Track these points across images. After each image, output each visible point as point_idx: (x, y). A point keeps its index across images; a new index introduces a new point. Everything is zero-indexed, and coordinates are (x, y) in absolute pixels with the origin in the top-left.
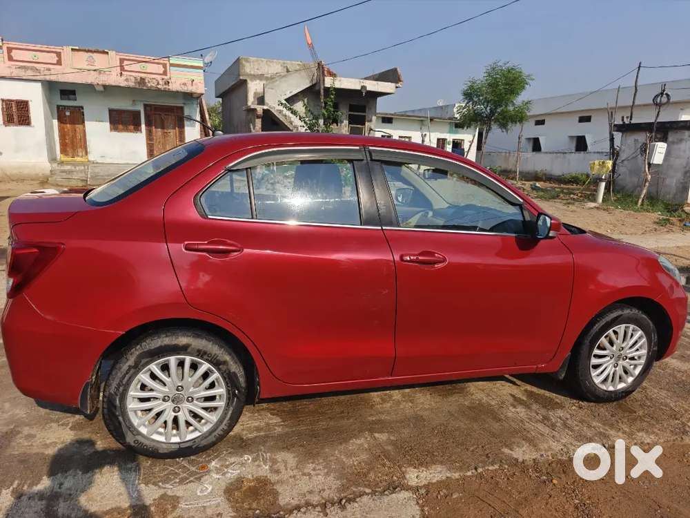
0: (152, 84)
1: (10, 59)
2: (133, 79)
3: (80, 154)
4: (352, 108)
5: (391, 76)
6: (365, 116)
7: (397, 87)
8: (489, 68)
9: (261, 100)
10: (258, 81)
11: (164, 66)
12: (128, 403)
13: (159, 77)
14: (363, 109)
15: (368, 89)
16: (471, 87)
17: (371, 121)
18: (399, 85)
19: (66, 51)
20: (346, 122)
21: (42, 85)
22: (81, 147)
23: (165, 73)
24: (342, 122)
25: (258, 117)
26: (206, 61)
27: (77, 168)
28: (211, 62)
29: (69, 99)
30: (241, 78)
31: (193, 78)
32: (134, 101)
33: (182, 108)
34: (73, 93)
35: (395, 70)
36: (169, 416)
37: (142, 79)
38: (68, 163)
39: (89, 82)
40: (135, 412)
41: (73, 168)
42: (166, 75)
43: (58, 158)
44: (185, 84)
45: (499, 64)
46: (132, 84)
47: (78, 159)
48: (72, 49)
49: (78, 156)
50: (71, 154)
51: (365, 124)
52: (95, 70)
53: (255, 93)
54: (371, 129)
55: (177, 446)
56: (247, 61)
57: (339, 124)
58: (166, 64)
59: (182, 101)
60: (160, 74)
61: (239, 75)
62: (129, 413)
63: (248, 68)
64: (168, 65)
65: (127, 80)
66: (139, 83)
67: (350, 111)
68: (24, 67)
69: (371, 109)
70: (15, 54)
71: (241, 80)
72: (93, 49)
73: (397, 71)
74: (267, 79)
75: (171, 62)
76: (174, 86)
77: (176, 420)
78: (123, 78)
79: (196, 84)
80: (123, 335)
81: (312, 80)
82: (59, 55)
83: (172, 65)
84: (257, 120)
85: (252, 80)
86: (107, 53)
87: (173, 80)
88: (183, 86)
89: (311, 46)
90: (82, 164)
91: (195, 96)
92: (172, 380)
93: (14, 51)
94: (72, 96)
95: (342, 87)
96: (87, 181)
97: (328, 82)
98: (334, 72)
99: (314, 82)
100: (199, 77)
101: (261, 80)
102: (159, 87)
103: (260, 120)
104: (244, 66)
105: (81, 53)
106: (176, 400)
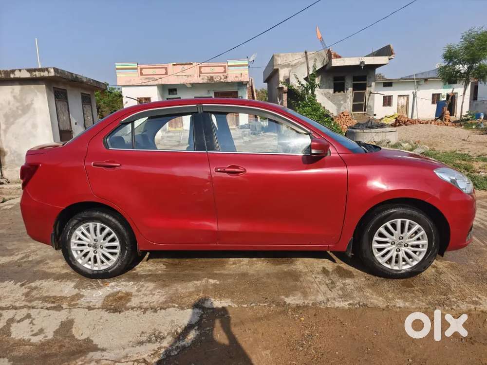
0: (217, 79)
1: (142, 74)
2: (206, 78)
3: (179, 126)
4: (355, 79)
5: (386, 51)
6: (366, 84)
7: (389, 59)
8: (465, 34)
9: (287, 81)
10: (286, 69)
11: (225, 67)
12: (71, 246)
13: (221, 75)
14: (364, 78)
15: (365, 64)
16: (449, 51)
17: (370, 86)
18: (392, 57)
19: (170, 67)
20: (351, 89)
21: (158, 87)
22: (180, 122)
23: (225, 72)
24: (347, 89)
25: (285, 93)
26: (250, 61)
27: (176, 134)
28: (253, 61)
29: (173, 94)
30: (275, 68)
31: (242, 72)
32: (208, 91)
33: (236, 93)
34: (175, 90)
35: (388, 47)
36: (91, 255)
37: (212, 77)
38: (173, 132)
39: (182, 83)
40: (76, 251)
41: (174, 134)
42: (226, 73)
43: (167, 129)
44: (236, 77)
45: (475, 30)
46: (205, 81)
47: (178, 129)
48: (173, 65)
49: (178, 127)
50: (174, 126)
51: (366, 90)
52: (185, 76)
53: (284, 77)
54: (371, 93)
55: (96, 272)
56: (278, 56)
57: (345, 91)
58: (226, 66)
59: (237, 88)
60: (222, 73)
61: (273, 66)
62: (72, 251)
63: (279, 61)
64: (227, 67)
65: (203, 79)
66: (210, 80)
67: (354, 81)
68: (148, 78)
69: (370, 77)
70: (144, 71)
71: (275, 69)
72: (184, 63)
73: (390, 47)
74: (292, 66)
75: (229, 64)
76: (230, 79)
77: (95, 258)
78: (201, 77)
79: (244, 76)
80: (64, 209)
81: (323, 63)
82: (166, 69)
83: (229, 66)
84: (284, 95)
85: (281, 68)
86: (192, 64)
87: (229, 75)
88: (236, 78)
89: (322, 40)
90: (180, 132)
91: (244, 83)
92: (91, 236)
93: (143, 70)
94: (175, 92)
95: (345, 65)
96: (180, 142)
97: (336, 63)
98: (340, 55)
99: (325, 64)
100: (245, 71)
101: (288, 67)
102: (221, 80)
103: (286, 94)
104: (276, 60)
105: (178, 66)
106: (95, 246)
